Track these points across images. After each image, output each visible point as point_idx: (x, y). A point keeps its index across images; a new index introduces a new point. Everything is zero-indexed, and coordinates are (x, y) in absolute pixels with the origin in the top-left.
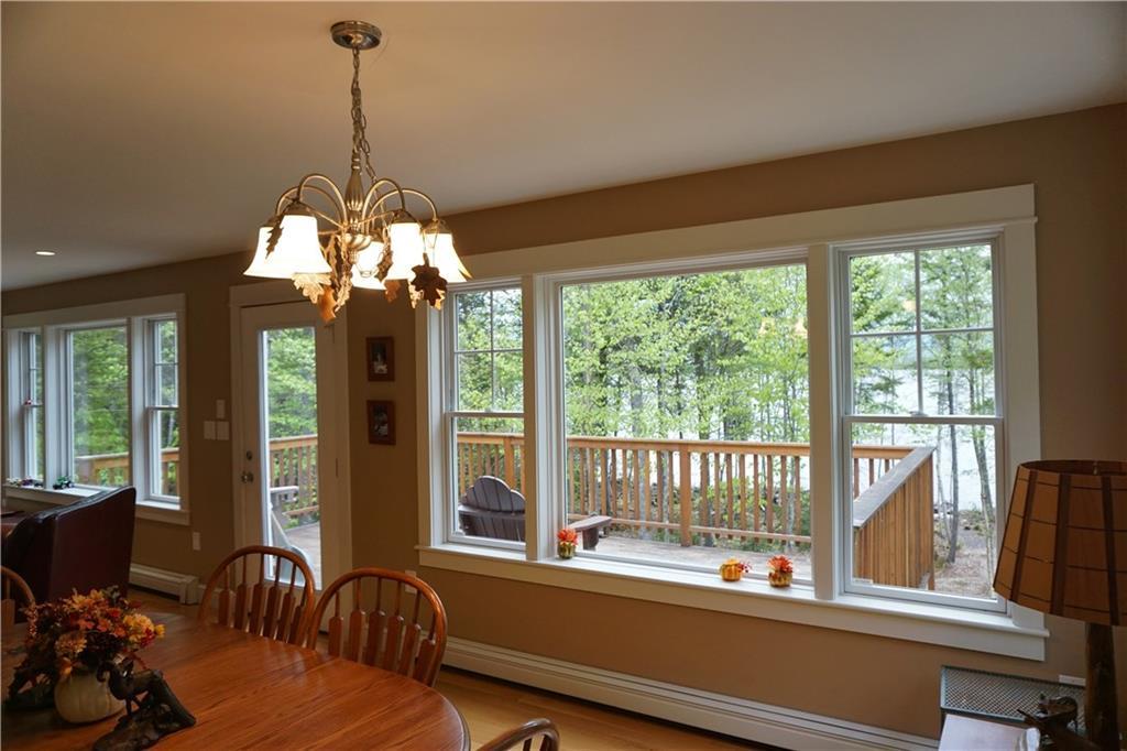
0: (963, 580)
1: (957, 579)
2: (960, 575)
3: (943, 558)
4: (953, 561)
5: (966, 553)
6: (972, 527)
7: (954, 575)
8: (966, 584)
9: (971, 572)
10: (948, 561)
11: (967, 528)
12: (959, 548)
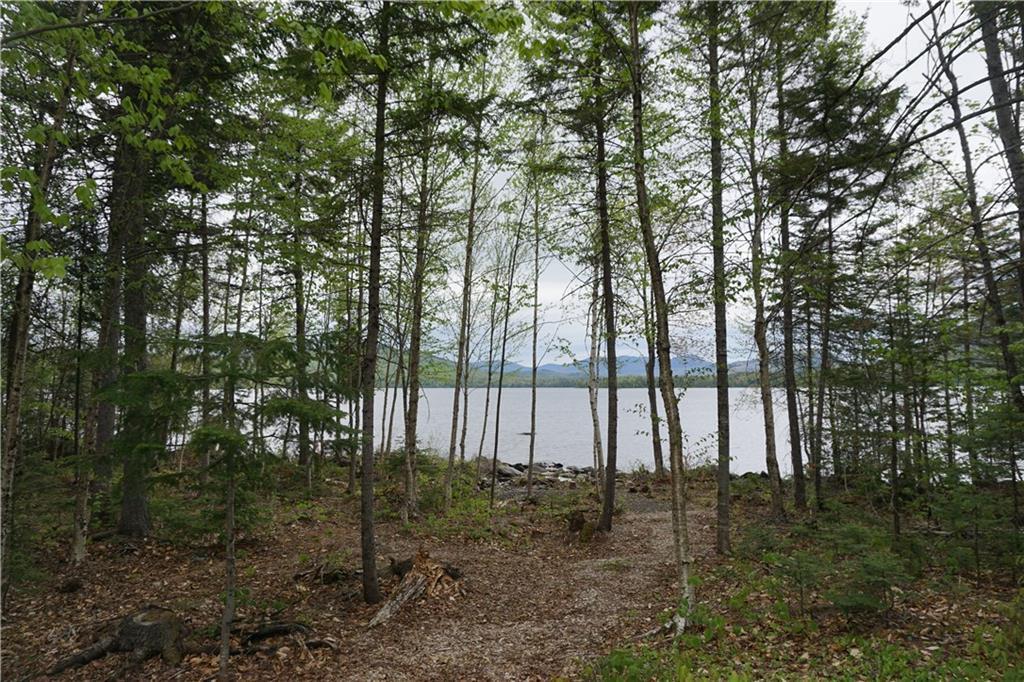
0: (621, 560)
1: (612, 560)
2: (619, 553)
3: (592, 525)
4: (609, 529)
5: (630, 518)
6: (639, 488)
7: (609, 552)
8: (628, 568)
9: (637, 546)
10: (599, 529)
11: (633, 491)
12: (619, 512)
